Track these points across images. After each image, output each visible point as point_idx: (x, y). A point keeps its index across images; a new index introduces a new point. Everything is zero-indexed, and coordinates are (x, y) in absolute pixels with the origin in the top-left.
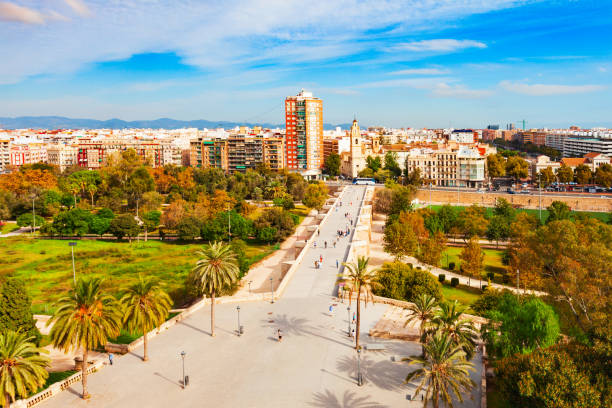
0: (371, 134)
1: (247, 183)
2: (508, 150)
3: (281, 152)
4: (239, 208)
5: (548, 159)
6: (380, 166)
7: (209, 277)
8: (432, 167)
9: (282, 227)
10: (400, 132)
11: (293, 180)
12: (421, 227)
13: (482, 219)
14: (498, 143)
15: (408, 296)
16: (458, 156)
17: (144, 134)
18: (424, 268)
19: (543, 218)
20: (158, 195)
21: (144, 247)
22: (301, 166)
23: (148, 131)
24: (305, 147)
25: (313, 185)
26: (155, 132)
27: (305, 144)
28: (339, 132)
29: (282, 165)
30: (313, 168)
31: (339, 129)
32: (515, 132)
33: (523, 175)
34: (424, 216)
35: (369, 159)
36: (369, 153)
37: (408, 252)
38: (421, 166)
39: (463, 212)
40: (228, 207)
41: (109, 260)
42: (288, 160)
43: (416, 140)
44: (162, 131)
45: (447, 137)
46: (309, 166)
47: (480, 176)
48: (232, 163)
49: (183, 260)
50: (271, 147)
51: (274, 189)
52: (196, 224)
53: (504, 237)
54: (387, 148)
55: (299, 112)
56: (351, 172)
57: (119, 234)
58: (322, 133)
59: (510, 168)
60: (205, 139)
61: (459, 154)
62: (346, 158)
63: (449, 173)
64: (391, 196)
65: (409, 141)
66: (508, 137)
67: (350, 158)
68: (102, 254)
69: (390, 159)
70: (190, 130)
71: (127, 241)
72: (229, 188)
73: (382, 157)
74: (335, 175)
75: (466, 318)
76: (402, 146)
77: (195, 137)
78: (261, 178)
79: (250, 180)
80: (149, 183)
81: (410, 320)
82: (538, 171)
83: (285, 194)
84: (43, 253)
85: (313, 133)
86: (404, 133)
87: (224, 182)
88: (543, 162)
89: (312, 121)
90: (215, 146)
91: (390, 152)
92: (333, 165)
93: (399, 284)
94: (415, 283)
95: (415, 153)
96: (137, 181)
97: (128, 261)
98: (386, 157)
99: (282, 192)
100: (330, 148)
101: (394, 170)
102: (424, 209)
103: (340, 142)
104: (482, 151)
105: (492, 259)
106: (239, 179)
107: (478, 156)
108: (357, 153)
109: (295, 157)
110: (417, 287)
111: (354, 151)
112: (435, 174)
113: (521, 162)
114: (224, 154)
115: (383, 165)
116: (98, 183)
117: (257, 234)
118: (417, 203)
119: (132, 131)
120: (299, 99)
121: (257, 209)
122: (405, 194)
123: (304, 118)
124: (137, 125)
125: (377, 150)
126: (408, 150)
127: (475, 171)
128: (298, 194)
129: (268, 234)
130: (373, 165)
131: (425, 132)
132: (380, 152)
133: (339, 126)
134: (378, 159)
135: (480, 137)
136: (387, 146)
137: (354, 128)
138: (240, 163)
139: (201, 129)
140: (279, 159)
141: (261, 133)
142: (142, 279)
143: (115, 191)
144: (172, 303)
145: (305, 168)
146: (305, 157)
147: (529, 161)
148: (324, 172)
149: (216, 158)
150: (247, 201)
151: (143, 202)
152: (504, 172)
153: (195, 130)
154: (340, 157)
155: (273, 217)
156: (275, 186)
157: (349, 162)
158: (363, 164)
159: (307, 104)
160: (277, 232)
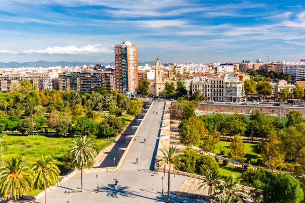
0: (167, 68)
1: (93, 100)
2: (257, 77)
3: (112, 80)
4: (90, 115)
5: (286, 82)
6: (173, 89)
8: (207, 89)
9: (116, 128)
10: (185, 66)
11: (120, 98)
12: (203, 128)
13: (241, 123)
14: (251, 73)
15: (198, 171)
16: (225, 81)
17: (30, 70)
18: (206, 154)
20: (42, 107)
21: (36, 139)
22: (125, 89)
23: (34, 69)
24: (127, 78)
25: (133, 101)
26: (37, 69)
27: (127, 75)
28: (147, 67)
29: (113, 89)
30: (132, 90)
31: (147, 65)
32: (262, 64)
33: (269, 94)
34: (204, 121)
35: (167, 84)
36: (167, 80)
38: (201, 88)
39: (230, 119)
40: (83, 115)
41: (19, 146)
42: (117, 85)
43: (196, 71)
44: (40, 68)
45: (216, 68)
46: (129, 89)
47: (239, 94)
48: (83, 87)
49: (60, 147)
50: (107, 77)
51: (109, 103)
52: (66, 125)
53: (256, 135)
54: (177, 76)
55: (122, 55)
56: (155, 93)
57: (22, 130)
58: (137, 68)
59: (259, 88)
60: (67, 73)
61: (226, 80)
62: (152, 84)
63: (220, 91)
64: (183, 108)
65: (191, 72)
66: (257, 68)
67: (155, 84)
68: (14, 143)
69: (180, 84)
70: (57, 67)
71: (27, 135)
72: (83, 104)
73: (175, 82)
74: (146, 95)
75: (239, 186)
76: (187, 76)
77: (61, 72)
78: (101, 97)
79: (95, 98)
80: (37, 100)
81: (202, 186)
82: (279, 90)
83: (116, 107)
85: (131, 68)
86: (188, 67)
87: (79, 99)
88: (282, 84)
89: (131, 59)
90: (73, 77)
91: (180, 79)
92: (144, 88)
93: (192, 164)
94: (202, 163)
95: (196, 80)
96: (31, 99)
97: (29, 147)
98: (178, 83)
99: (114, 106)
100: (142, 78)
101: (182, 92)
102: (204, 116)
103: (148, 73)
104: (241, 78)
106: (88, 98)
107: (238, 81)
108: (159, 80)
109: (121, 83)
110: (203, 166)
111: (157, 79)
112: (209, 94)
113: (267, 85)
114: (78, 81)
115: (176, 88)
116: (8, 100)
118: (198, 112)
119: (24, 69)
120: (123, 46)
121: (100, 117)
123: (126, 59)
124: (26, 65)
125: (171, 78)
126: (192, 78)
127: (236, 91)
128: (123, 106)
129: (108, 131)
130: (169, 87)
132: (173, 79)
133: (147, 63)
134: (172, 84)
135: (238, 68)
136: (178, 76)
137: (157, 64)
138: (88, 87)
139: (63, 66)
140: (111, 85)
143: (19, 105)
145: (127, 90)
146: (127, 84)
147: (272, 84)
148: (138, 93)
149: (74, 85)
150: (94, 111)
151: (34, 112)
152: (255, 92)
153: (60, 67)
154: (148, 83)
155: (111, 121)
156: (111, 101)
157: (154, 86)
158: (163, 87)
159: (128, 49)
160: (114, 131)
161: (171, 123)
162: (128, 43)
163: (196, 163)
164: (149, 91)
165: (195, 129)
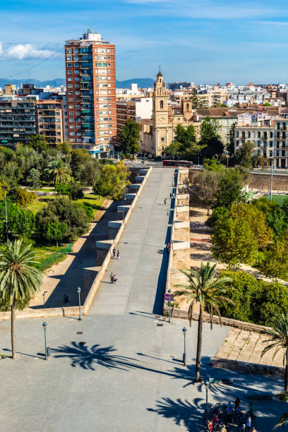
0: (177, 94)
1: (20, 163)
3: (59, 120)
6: (193, 139)
8: (269, 140)
9: (74, 223)
10: (217, 89)
15: (257, 317)
18: (268, 280)
22: (87, 138)
24: (92, 114)
27: (92, 108)
28: (135, 91)
29: (60, 138)
30: (103, 142)
31: (134, 86)
34: (264, 209)
35: (179, 130)
36: (178, 120)
38: (254, 138)
42: (70, 131)
43: (241, 101)
45: (284, 96)
46: (97, 140)
50: (47, 113)
51: (56, 171)
54: (200, 112)
56: (153, 148)
58: (114, 92)
62: (146, 128)
64: (216, 182)
65: (230, 103)
67: (153, 129)
69: (207, 129)
73: (197, 126)
74: (133, 153)
76: (222, 111)
78: (37, 156)
79: (23, 158)
83: (69, 179)
85: (101, 93)
89: (101, 73)
91: (208, 119)
92: (126, 141)
93: (243, 301)
94: (264, 299)
95: (244, 120)
98: (204, 126)
99: (65, 177)
100: (125, 112)
101: (212, 146)
103: (137, 104)
108: (162, 120)
109: (78, 127)
110: (267, 305)
111: (158, 117)
115: (198, 137)
125: (188, 116)
126: (234, 116)
128: (86, 177)
129: (56, 231)
130: (183, 136)
131: (253, 89)
132: (193, 119)
133: (135, 81)
134: (191, 128)
136: (203, 111)
137: (159, 85)
138: (6, 135)
140: (57, 130)
146: (93, 128)
148: (117, 149)
150: (23, 188)
154: (140, 127)
155: (62, 209)
156: (58, 166)
157: (152, 132)
158: (170, 137)
159: (95, 51)
160: (68, 229)
161: (192, 214)
162: (95, 38)
163: (253, 300)
164: (139, 145)
165: (246, 227)
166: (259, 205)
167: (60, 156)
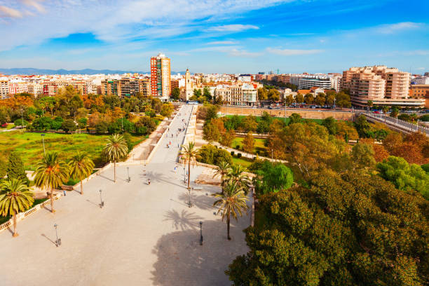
0: (196, 77)
1: (131, 103)
2: (269, 85)
3: (148, 87)
4: (127, 116)
5: (290, 90)
6: (201, 94)
7: (112, 152)
8: (228, 95)
9: (150, 127)
10: (211, 75)
11: (155, 102)
12: (222, 127)
13: (254, 122)
14: (264, 82)
15: (215, 163)
17: (77, 77)
18: (223, 148)
19: (286, 122)
20: (85, 109)
21: (79, 137)
22: (159, 94)
23: (79, 76)
24: (161, 84)
25: (165, 104)
26: (83, 76)
27: (161, 82)
28: (179, 76)
29: (149, 94)
30: (166, 95)
31: (179, 74)
32: (273, 75)
33: (277, 99)
34: (224, 121)
35: (195, 91)
36: (195, 87)
37: (215, 140)
38: (223, 94)
39: (245, 119)
40: (122, 116)
41: (62, 143)
42: (152, 91)
43: (220, 80)
44: (86, 75)
45: (237, 78)
46: (163, 94)
47: (254, 100)
48: (123, 92)
49: (99, 144)
50: (144, 84)
52: (105, 124)
53: (266, 132)
54: (204, 84)
55: (158, 65)
56: (185, 97)
57: (66, 129)
58: (170, 77)
59: (270, 95)
60: (109, 80)
61: (243, 88)
62: (183, 90)
63: (237, 98)
64: (207, 110)
65: (216, 81)
66: (270, 79)
67: (185, 90)
68: (58, 140)
69: (206, 91)
70: (101, 75)
71: (70, 134)
72: (122, 106)
73: (202, 89)
74: (177, 99)
75: (245, 174)
76: (212, 84)
77: (103, 79)
78: (138, 101)
79: (133, 102)
80: (81, 103)
81: (216, 175)
82: (285, 97)
83: (151, 109)
84: (28, 140)
86: (214, 77)
87: (119, 103)
88: (288, 92)
89: (165, 69)
90: (114, 83)
91: (206, 87)
92: (176, 94)
93: (210, 156)
94: (218, 156)
95: (219, 87)
96: (74, 102)
97: (71, 144)
98: (204, 89)
99: (149, 107)
100: (174, 85)
101: (209, 97)
102: (224, 117)
103: (179, 81)
104: (255, 86)
105: (259, 143)
106: (127, 101)
107: (253, 89)
108: (189, 87)
109: (156, 90)
110: (220, 158)
111: (187, 85)
112: (230, 99)
113: (276, 92)
114: (119, 88)
115: (202, 94)
116: (54, 103)
117: (137, 130)
118: (220, 114)
119: (70, 76)
120: (158, 58)
121: (137, 117)
122: (213, 109)
123: (160, 68)
124: (73, 72)
125: (199, 86)
126: (216, 85)
127: (251, 97)
128: (158, 110)
129: (142, 130)
130: (197, 93)
131: (225, 76)
132: (201, 87)
134: (200, 90)
135: (254, 79)
136: (205, 83)
137: (187, 74)
138: (127, 93)
139: (106, 74)
140: (147, 91)
141: (138, 77)
142: (79, 153)
143: (63, 107)
144: (94, 165)
145: (161, 95)
146: (161, 89)
147: (280, 91)
148: (171, 98)
149: (115, 90)
150: (132, 113)
151: (78, 113)
152: (267, 98)
153: (104, 75)
154: (180, 90)
155: (145, 121)
156: (146, 105)
157: (185, 92)
158: (192, 94)
159: (162, 61)
160: (148, 129)
161: (197, 122)
162: (162, 56)
163: (215, 156)
164: (180, 96)
165: (216, 126)
166: (224, 119)
167: (147, 100)
